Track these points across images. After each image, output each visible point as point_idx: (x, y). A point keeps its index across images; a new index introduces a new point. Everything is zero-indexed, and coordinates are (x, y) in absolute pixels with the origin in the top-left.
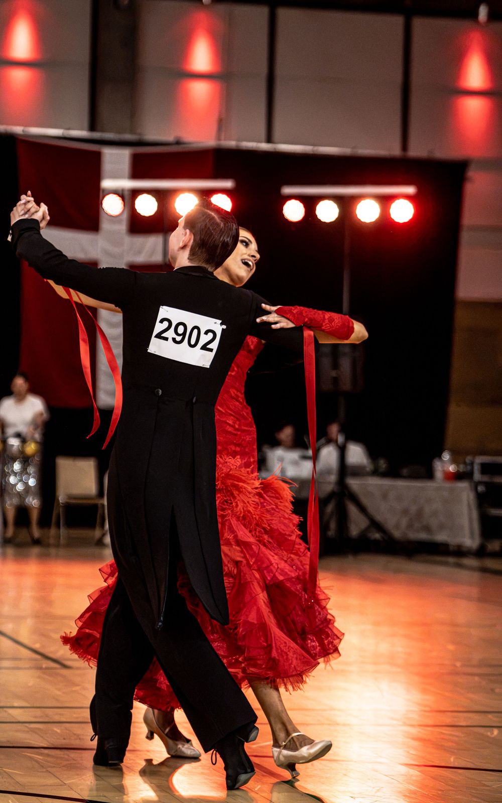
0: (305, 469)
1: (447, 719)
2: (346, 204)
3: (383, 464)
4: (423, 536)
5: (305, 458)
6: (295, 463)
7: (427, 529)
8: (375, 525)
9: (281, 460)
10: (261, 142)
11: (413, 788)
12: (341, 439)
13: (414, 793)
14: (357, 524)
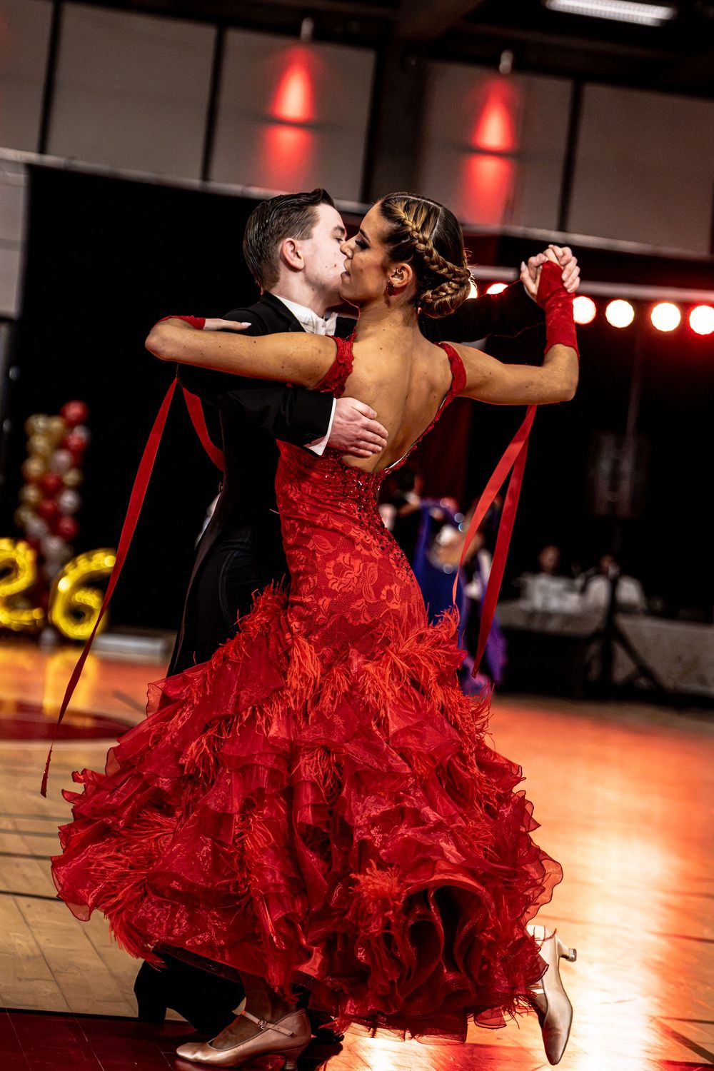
0: (571, 603)
1: (704, 888)
2: (642, 307)
3: (658, 604)
4: (695, 687)
5: (571, 589)
6: (560, 595)
7: (703, 680)
8: (644, 670)
9: (544, 589)
10: (551, 229)
11: (658, 958)
12: (612, 571)
13: (660, 963)
14: (623, 668)
